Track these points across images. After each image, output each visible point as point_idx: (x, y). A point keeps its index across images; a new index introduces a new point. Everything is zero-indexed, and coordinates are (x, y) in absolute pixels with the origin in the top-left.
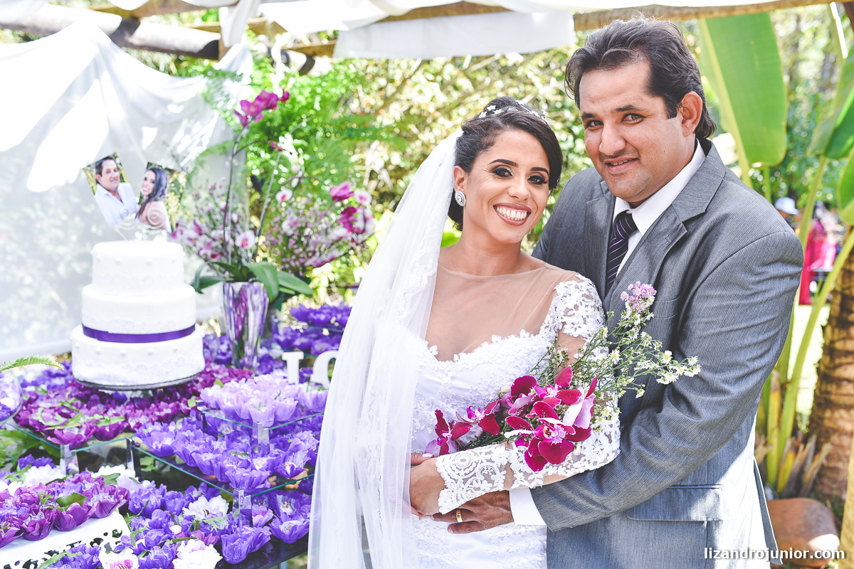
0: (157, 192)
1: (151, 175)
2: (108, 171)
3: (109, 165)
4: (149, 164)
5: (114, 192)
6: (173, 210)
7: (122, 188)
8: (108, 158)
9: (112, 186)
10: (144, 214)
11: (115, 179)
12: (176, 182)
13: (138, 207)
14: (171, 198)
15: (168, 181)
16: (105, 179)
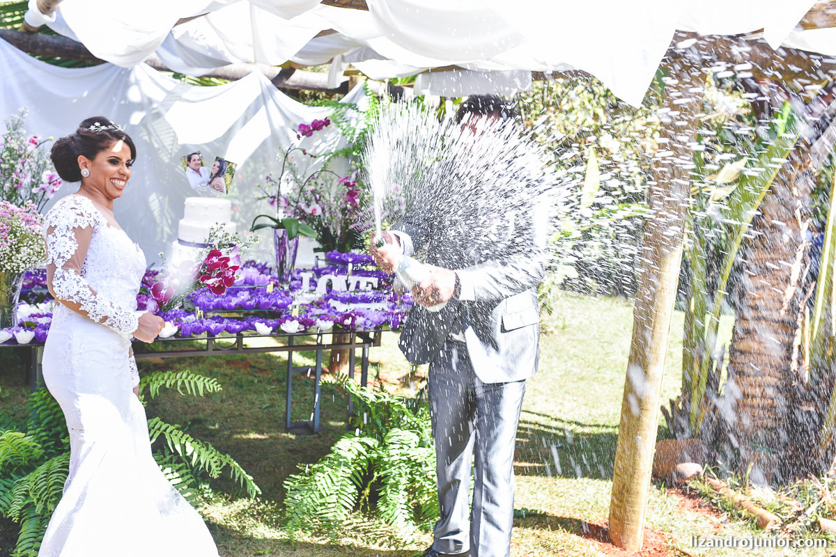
0: (220, 173)
1: (218, 164)
2: (194, 160)
3: (196, 157)
4: (217, 158)
5: (197, 171)
6: (228, 182)
7: (201, 169)
8: (195, 154)
9: (197, 167)
10: (213, 183)
11: (198, 164)
12: (231, 168)
13: (210, 180)
14: (228, 176)
15: (227, 168)
16: (192, 164)
